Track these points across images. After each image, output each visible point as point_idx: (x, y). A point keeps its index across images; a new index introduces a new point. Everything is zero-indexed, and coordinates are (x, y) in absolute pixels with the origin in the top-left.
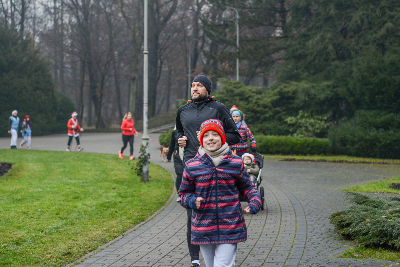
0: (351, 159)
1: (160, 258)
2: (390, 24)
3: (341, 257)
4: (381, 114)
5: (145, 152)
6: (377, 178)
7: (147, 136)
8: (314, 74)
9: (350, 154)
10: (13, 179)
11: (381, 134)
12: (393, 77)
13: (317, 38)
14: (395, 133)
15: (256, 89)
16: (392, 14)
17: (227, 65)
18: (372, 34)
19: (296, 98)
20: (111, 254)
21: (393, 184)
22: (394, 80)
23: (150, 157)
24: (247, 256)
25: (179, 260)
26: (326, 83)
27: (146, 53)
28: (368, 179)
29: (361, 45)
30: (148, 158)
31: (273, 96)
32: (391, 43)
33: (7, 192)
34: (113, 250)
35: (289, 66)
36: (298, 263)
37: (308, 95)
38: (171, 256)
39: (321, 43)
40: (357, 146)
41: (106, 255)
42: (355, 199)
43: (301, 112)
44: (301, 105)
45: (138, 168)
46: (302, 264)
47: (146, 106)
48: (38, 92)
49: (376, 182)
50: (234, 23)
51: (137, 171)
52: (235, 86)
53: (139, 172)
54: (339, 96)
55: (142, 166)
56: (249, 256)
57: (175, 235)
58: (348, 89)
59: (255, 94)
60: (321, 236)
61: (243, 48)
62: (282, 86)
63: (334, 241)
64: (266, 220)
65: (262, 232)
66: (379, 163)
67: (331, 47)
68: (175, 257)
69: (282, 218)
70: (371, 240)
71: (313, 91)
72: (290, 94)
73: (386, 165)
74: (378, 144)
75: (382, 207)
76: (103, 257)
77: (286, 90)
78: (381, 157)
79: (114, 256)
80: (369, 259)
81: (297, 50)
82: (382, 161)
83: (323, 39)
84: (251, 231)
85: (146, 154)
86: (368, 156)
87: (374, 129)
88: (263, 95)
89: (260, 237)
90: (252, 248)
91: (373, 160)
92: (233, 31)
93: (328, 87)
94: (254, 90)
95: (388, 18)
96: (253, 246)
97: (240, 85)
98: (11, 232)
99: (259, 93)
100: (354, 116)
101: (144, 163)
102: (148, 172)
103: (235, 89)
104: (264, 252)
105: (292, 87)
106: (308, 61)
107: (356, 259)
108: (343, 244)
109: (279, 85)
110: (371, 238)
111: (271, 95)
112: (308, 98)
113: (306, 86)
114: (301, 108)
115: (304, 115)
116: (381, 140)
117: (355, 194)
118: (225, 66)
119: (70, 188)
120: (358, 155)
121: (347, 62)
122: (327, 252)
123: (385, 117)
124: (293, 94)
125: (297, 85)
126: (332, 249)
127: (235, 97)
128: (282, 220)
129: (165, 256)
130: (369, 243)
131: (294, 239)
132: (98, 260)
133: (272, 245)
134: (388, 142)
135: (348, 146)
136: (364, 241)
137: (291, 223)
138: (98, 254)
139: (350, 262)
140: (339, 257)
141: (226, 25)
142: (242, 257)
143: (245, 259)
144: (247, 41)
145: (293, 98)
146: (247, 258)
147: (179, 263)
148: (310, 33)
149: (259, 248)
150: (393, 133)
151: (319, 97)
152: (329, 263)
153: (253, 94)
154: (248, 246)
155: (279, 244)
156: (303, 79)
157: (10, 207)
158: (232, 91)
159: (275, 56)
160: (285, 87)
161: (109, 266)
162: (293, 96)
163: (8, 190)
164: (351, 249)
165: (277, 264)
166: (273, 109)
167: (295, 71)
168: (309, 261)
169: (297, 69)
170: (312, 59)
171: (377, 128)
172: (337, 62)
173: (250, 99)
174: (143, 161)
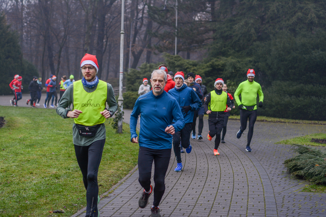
0: (270, 119)
1: (170, 190)
2: (300, 14)
3: (302, 191)
4: (293, 85)
5: (120, 111)
6: (297, 134)
7: (122, 98)
8: (238, 51)
9: (268, 115)
10: (13, 129)
11: (293, 100)
12: (304, 55)
13: (242, 23)
14: (304, 99)
15: (193, 62)
16: (302, 5)
17: (168, 42)
18: (285, 21)
19: (225, 70)
20: (130, 186)
21: (313, 139)
22: (304, 58)
23: (124, 114)
24: (233, 190)
25: (185, 191)
26: (249, 59)
27: (122, 33)
28: (291, 134)
29: (276, 29)
30: (122, 115)
31: (206, 68)
32: (300, 29)
33: (16, 139)
34: (130, 184)
35: (219, 45)
36: (273, 195)
37: (235, 68)
38: (177, 189)
39: (245, 27)
40: (274, 109)
41: (128, 187)
42: (299, 149)
43: (229, 81)
44: (229, 75)
45: (114, 123)
46: (276, 195)
47: (121, 74)
48: (9, 59)
49: (299, 138)
50: (174, 9)
51: (113, 125)
52: (176, 59)
53: (115, 126)
54: (260, 69)
55: (117, 121)
56: (234, 189)
57: (170, 173)
58: (267, 64)
59: (192, 66)
60: (279, 176)
61: (181, 29)
62: (214, 60)
63: (290, 180)
64: (231, 164)
65: (233, 173)
66: (293, 123)
67: (253, 31)
68: (180, 189)
69: (242, 163)
70: (322, 179)
71: (238, 65)
72: (220, 67)
73: (299, 125)
74: (291, 108)
75: (320, 156)
76: (126, 188)
77: (217, 63)
78: (293, 118)
79: (134, 188)
80: (324, 193)
81: (225, 32)
82: (294, 121)
83: (247, 24)
84: (225, 172)
85: (121, 112)
86: (283, 117)
87: (288, 96)
88: (198, 67)
89: (234, 176)
90: (233, 184)
91: (287, 120)
92: (173, 15)
93: (250, 62)
94: (191, 63)
95: (299, 9)
96: (233, 183)
97: (180, 59)
98: (45, 170)
99: (195, 65)
100: (271, 85)
101: (119, 119)
102: (121, 126)
103: (176, 62)
104: (243, 187)
105: (221, 61)
106: (234, 41)
107: (314, 193)
108: (298, 182)
109: (211, 59)
110: (321, 178)
111: (205, 67)
112: (234, 70)
113: (234, 60)
114: (228, 78)
115: (231, 83)
116: (294, 104)
117: (299, 146)
118: (166, 42)
119: (63, 137)
120: (274, 116)
121: (266, 43)
122: (289, 188)
123: (296, 87)
124: (222, 67)
125: (226, 60)
126: (293, 186)
127: (176, 68)
128: (243, 164)
129: (172, 188)
130: (321, 181)
131: (260, 179)
132: (124, 191)
133: (247, 182)
134: (299, 106)
135: (267, 109)
136: (317, 180)
137: (251, 167)
138: (121, 187)
139: (310, 195)
140: (301, 191)
141: (167, 11)
142: (230, 190)
143: (233, 192)
144: (183, 24)
145: (222, 70)
146: (234, 191)
147: (186, 193)
148: (235, 19)
149: (238, 184)
150: (303, 99)
151: (243, 69)
152: (295, 195)
153: (190, 66)
154: (229, 183)
155: (251, 182)
156: (230, 55)
157: (29, 151)
158: (173, 63)
159: (205, 36)
160: (216, 61)
161: (135, 195)
162: (222, 68)
163: (16, 138)
164: (306, 186)
165: (259, 196)
166: (206, 78)
167: (224, 49)
168: (280, 194)
169: (225, 47)
170: (237, 39)
171: (290, 95)
172: (258, 43)
173: (188, 70)
174: (119, 117)
